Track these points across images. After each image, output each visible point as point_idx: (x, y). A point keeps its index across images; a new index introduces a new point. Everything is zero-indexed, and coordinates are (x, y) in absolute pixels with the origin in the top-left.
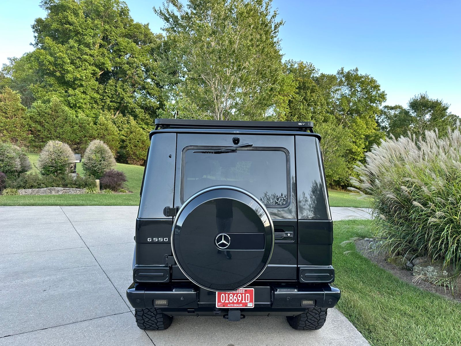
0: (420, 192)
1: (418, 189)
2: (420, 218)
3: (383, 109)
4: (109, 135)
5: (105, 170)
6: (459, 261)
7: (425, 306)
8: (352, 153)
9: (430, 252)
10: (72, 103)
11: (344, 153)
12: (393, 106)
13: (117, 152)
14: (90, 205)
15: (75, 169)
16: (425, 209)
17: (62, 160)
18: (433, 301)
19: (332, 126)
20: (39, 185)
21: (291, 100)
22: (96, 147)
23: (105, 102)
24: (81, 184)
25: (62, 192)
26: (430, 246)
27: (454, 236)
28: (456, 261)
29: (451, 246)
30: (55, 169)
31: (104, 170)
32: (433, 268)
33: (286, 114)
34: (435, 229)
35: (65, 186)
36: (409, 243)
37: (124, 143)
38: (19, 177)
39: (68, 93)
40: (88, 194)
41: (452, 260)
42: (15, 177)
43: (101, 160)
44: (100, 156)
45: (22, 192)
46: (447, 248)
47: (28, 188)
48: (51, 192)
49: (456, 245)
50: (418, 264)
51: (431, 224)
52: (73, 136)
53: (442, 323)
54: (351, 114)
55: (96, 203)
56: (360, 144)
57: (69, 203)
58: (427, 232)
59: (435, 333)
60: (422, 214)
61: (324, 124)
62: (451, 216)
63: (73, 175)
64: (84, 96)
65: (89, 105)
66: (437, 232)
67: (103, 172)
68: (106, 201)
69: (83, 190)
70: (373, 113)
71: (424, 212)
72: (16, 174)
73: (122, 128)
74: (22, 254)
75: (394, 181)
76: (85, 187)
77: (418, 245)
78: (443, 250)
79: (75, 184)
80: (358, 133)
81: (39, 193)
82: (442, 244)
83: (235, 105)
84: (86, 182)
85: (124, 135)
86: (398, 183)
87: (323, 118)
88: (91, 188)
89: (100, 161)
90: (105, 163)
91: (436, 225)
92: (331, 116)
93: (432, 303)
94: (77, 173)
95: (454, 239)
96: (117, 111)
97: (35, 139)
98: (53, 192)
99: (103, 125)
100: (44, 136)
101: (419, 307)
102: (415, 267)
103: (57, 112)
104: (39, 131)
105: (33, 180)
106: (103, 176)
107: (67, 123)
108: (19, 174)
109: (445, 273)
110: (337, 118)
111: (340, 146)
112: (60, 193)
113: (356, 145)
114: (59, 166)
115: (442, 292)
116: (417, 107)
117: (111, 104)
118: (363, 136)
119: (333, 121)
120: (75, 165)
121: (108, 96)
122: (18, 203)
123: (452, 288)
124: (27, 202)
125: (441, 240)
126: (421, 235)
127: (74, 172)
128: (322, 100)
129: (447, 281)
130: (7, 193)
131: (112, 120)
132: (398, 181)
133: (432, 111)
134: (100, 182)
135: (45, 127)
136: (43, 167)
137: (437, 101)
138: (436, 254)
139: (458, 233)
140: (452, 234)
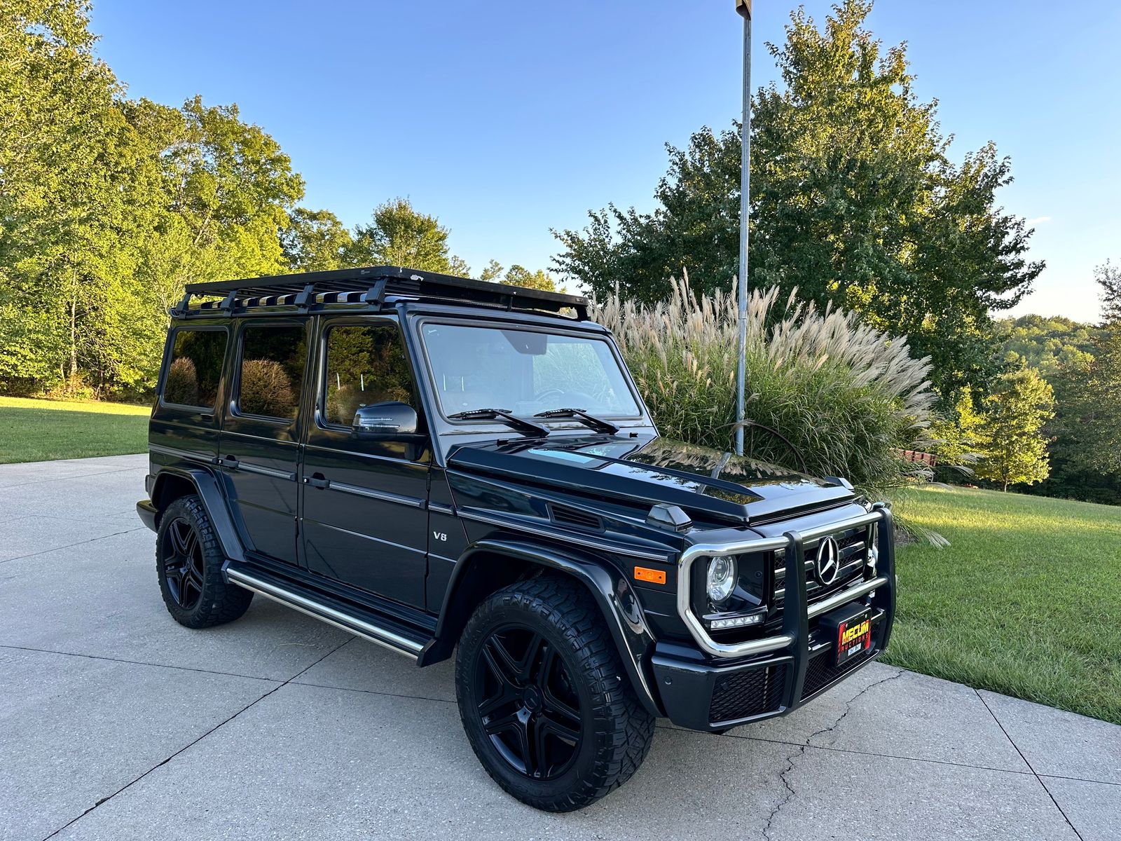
3: (294, 215)
12: (315, 211)
87: (156, 219)
116: (392, 225)
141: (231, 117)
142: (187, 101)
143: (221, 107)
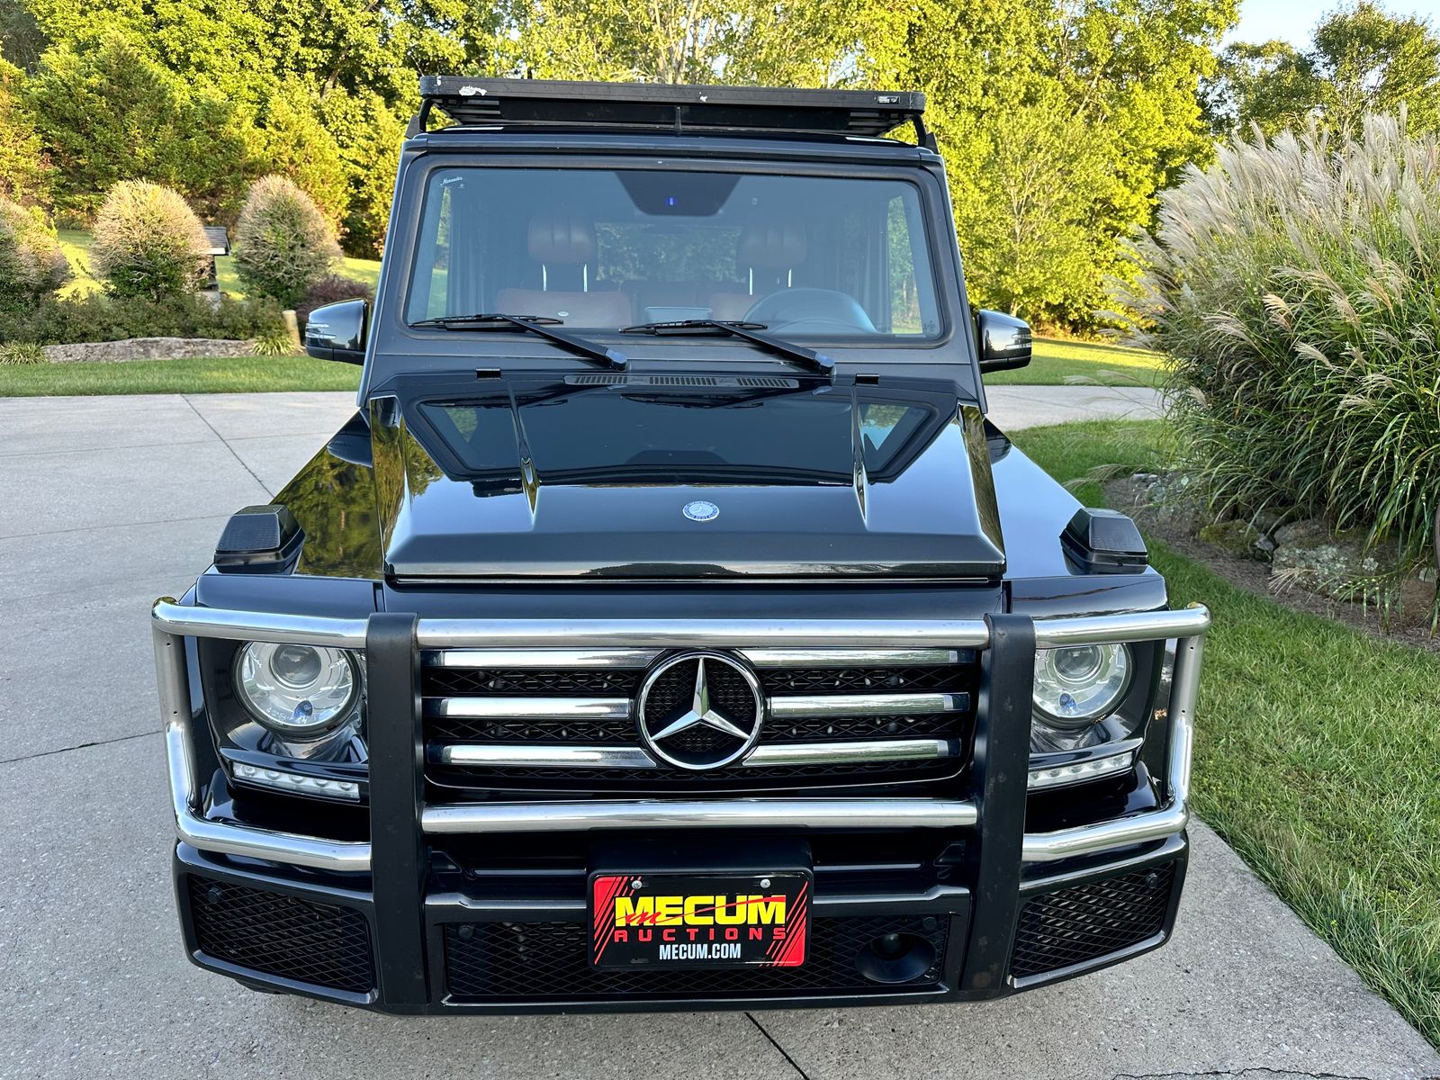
0: (1323, 315)
1: (1319, 304)
2: (1313, 399)
3: (1226, 55)
4: (309, 162)
5: (309, 277)
6: (1416, 528)
7: (1300, 653)
8: (1112, 212)
9: (1333, 499)
10: (172, 52)
11: (1086, 211)
12: (1259, 44)
13: (342, 221)
14: (276, 391)
15: (214, 276)
16: (1334, 368)
17: (167, 246)
18: (1324, 641)
19: (1052, 116)
20: (105, 329)
21: (915, 25)
22: (274, 202)
23: (284, 48)
24: (240, 326)
25: (183, 351)
26: (1334, 483)
27: (1414, 451)
28: (1407, 527)
29: (1401, 481)
30: (149, 278)
31: (306, 278)
32: (1335, 550)
33: (898, 75)
34: (1358, 430)
35: (189, 332)
36: (1271, 479)
37: (362, 189)
38: (38, 306)
39: (156, 15)
40: (265, 358)
41: (1395, 524)
42: (27, 305)
43: (294, 246)
44: (288, 233)
45: (55, 353)
46: (1385, 490)
47: (74, 342)
48: (146, 353)
49: (1417, 478)
50: (1290, 541)
51: (1346, 414)
52: (192, 169)
53: (1344, 698)
54: (1117, 74)
55: (293, 382)
56: (1140, 182)
57: (209, 386)
58: (1330, 442)
59: (1320, 723)
60: (1320, 386)
61: (1023, 110)
62: (1412, 387)
63: (210, 295)
64: (212, 23)
65: (233, 56)
66: (1361, 441)
67: (303, 286)
68: (326, 377)
69: (246, 344)
70: (1192, 72)
71: (1329, 379)
72: (28, 295)
73: (350, 138)
74: (91, 530)
75: (1243, 283)
76: (252, 336)
77: (1297, 483)
78: (1374, 495)
79: (220, 326)
80: (1134, 141)
81: (111, 357)
82: (1372, 474)
83: (726, 41)
84: (254, 317)
85: (356, 162)
86: (1255, 289)
87: (1024, 89)
88: (272, 337)
89: (292, 248)
90: (309, 257)
91: (1362, 418)
92: (1051, 82)
93: (1320, 646)
94: (220, 291)
95: (1411, 460)
96: (327, 79)
97: (68, 180)
98: (153, 351)
99: (286, 128)
100: (97, 168)
101: (1282, 657)
102: (1283, 550)
103: (128, 85)
104: (79, 152)
105: (83, 313)
106: (305, 300)
107: (165, 124)
108: (38, 297)
109: (1370, 564)
110: (1067, 89)
111: (1073, 188)
112: (177, 355)
113: (1125, 185)
114: (162, 267)
115: (1356, 618)
116: (1340, 43)
117: (303, 51)
118: (1150, 154)
119: (1056, 99)
120: (213, 263)
121: (294, 25)
122: (49, 388)
123: (1387, 605)
124: (79, 383)
125: (1371, 463)
126: (1310, 453)
127: (212, 288)
128: (1020, 24)
129: (1374, 585)
130: (11, 356)
131: (314, 108)
132: (1258, 283)
133: (1389, 60)
134: (298, 319)
135: (95, 140)
136: (109, 271)
137: (1413, 20)
138: (1351, 507)
139: (1427, 442)
140: (1407, 445)
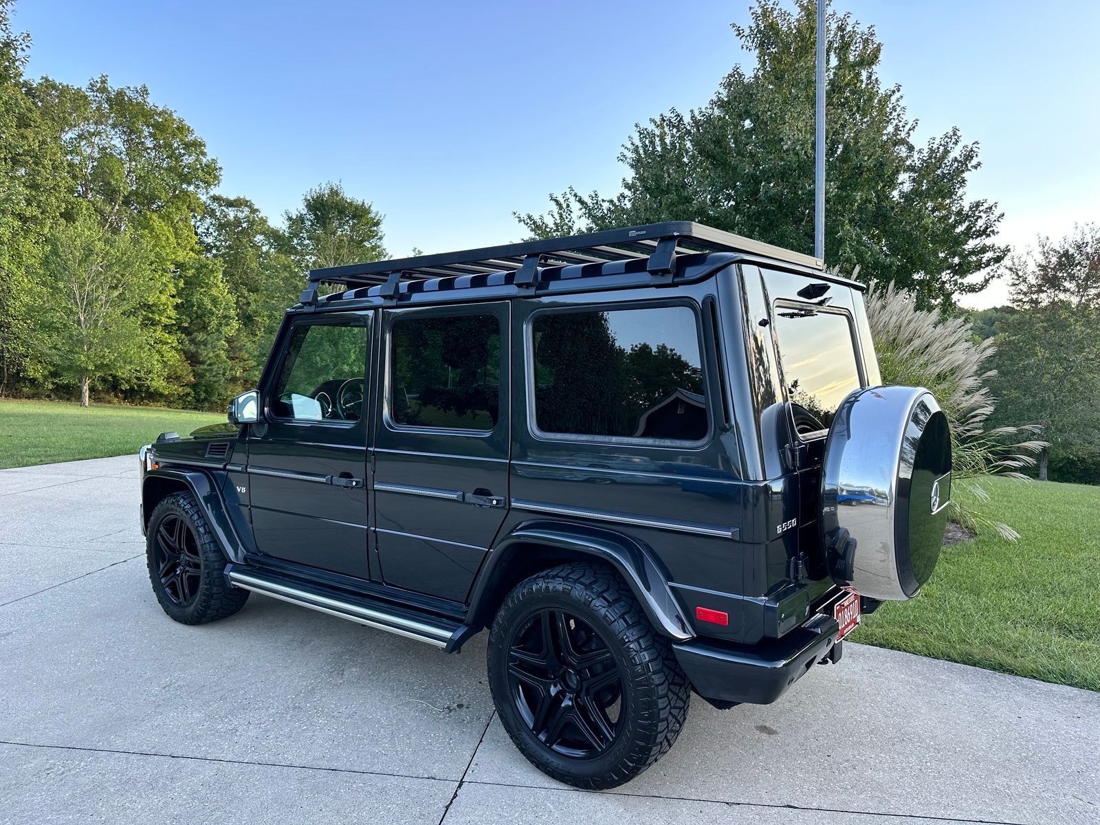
3: (209, 202)
12: (232, 198)
70: (188, 210)
118: (170, 266)
141: (140, 99)
142: (92, 81)
143: (129, 88)
